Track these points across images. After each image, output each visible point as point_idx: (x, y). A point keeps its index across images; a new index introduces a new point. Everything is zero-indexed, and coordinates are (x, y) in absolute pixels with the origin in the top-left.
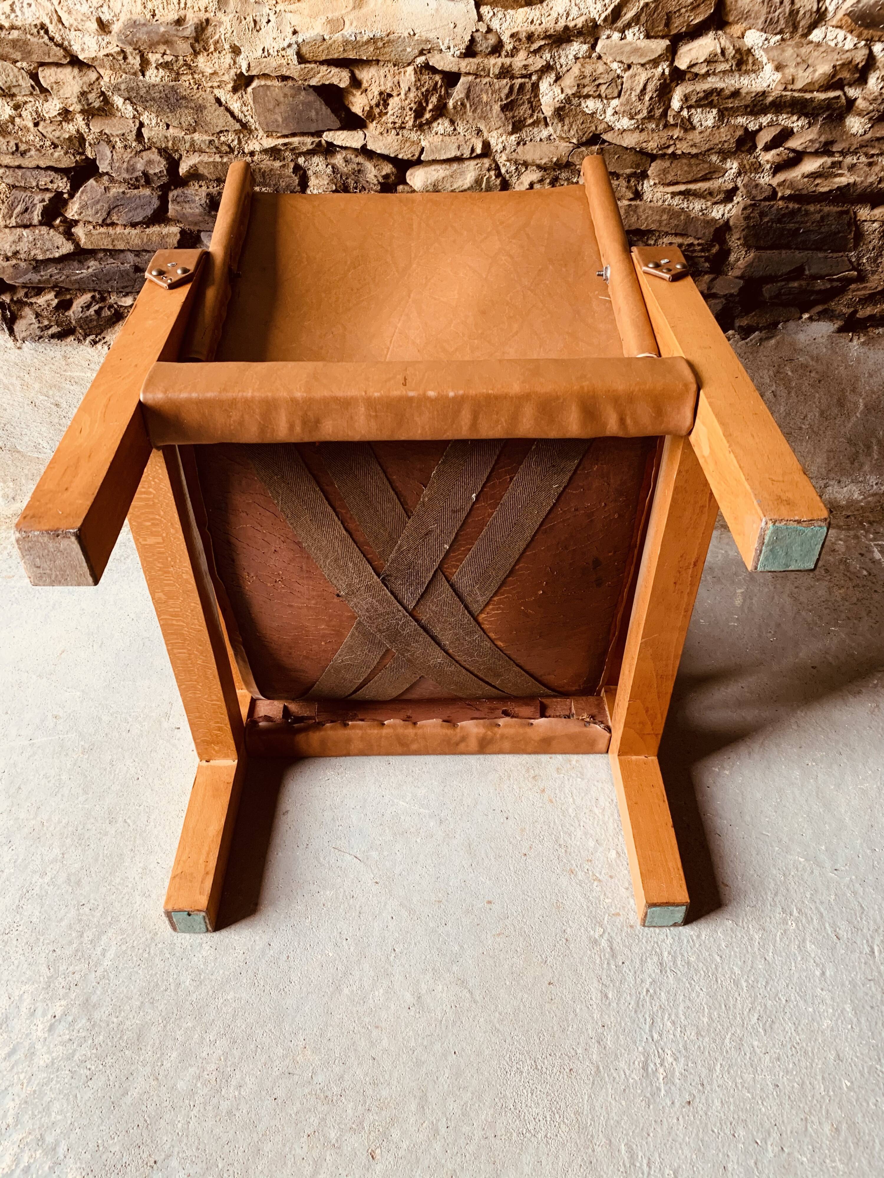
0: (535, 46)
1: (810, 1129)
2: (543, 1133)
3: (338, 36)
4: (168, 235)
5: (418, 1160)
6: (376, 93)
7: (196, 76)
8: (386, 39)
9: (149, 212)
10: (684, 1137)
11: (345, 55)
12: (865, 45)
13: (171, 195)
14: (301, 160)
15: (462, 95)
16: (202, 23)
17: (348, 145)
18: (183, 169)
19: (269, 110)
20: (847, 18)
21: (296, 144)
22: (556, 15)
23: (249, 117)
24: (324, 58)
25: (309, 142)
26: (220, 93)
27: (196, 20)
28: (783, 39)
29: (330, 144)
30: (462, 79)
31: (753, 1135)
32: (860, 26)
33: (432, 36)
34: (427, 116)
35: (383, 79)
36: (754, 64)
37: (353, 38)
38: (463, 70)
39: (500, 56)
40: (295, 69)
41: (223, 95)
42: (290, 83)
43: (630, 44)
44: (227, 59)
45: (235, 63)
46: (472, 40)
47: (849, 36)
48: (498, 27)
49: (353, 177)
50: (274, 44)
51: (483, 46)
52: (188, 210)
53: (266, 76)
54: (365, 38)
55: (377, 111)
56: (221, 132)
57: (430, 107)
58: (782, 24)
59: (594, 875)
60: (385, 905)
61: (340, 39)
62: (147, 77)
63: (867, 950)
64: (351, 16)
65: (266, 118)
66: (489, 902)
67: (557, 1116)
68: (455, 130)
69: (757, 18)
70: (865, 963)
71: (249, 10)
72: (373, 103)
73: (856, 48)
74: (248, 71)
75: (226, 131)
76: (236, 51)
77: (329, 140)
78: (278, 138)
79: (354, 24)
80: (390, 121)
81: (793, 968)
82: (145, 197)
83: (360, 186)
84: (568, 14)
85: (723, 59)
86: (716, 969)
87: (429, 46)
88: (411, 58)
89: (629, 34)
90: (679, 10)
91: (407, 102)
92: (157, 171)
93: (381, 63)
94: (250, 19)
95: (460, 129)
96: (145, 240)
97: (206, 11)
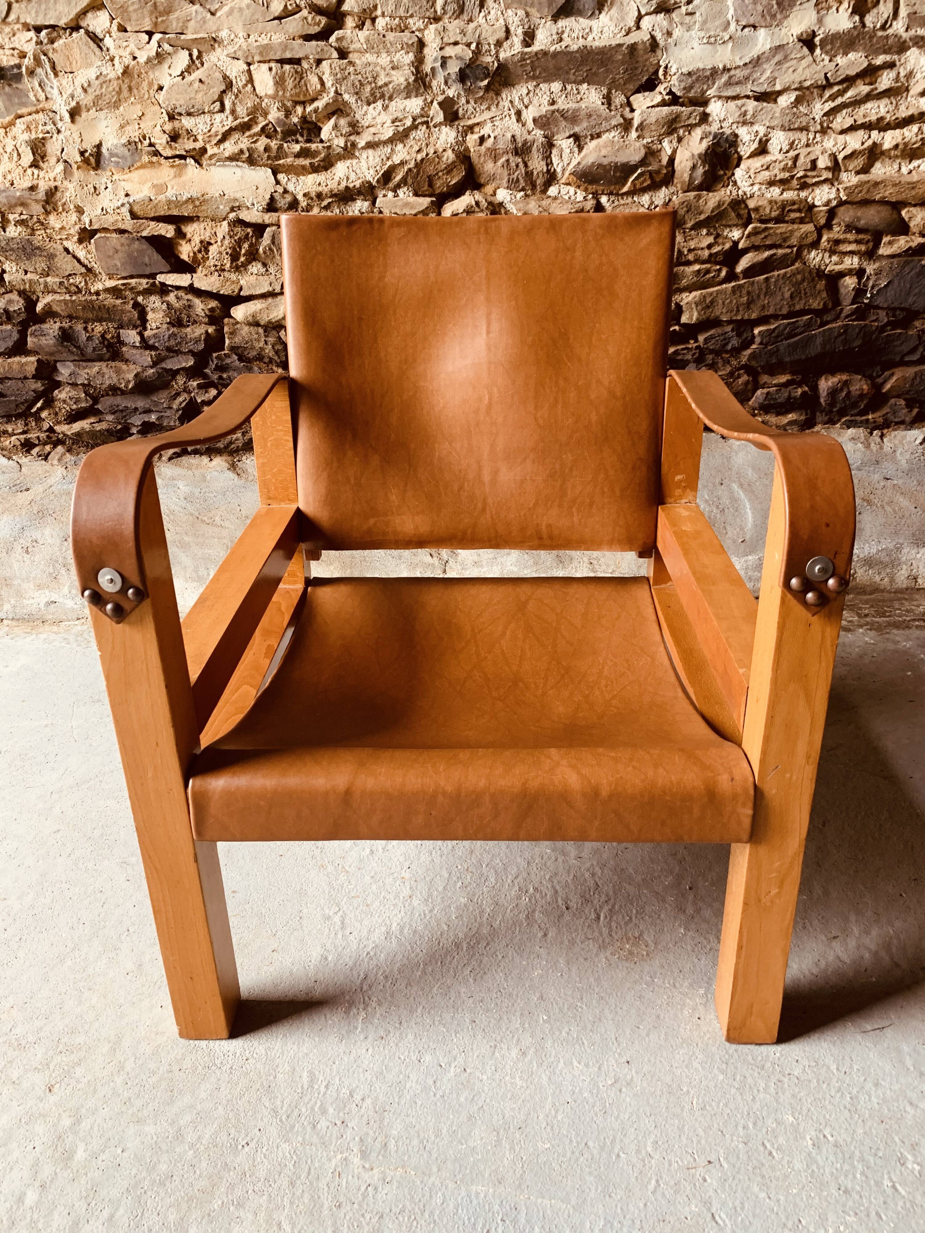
0: (325, 203)
1: (497, 1054)
2: (229, 1066)
3: (162, 197)
4: (26, 364)
5: (95, 1091)
6: (198, 242)
7: (48, 231)
8: (202, 199)
9: (10, 344)
10: (369, 1063)
11: (170, 213)
12: (593, 197)
13: (30, 330)
14: (140, 299)
15: (269, 242)
16: (51, 189)
17: (178, 284)
18: (39, 307)
19: (109, 257)
20: (572, 176)
21: (134, 284)
22: (338, 179)
23: (93, 263)
24: (152, 215)
25: (144, 283)
26: (68, 244)
27: (47, 187)
28: (527, 196)
29: (163, 284)
30: (268, 229)
31: (438, 1060)
32: (584, 182)
33: (238, 195)
34: (242, 259)
35: (202, 231)
36: (506, 213)
37: (174, 199)
38: (267, 222)
39: (297, 210)
40: (128, 224)
41: (71, 245)
42: (126, 235)
43: (402, 200)
44: (74, 217)
45: (80, 220)
46: (272, 198)
47: (579, 191)
48: (293, 189)
49: (185, 311)
50: (111, 205)
51: (282, 203)
52: (44, 341)
53: (105, 230)
54: (184, 198)
55: (200, 256)
56: (70, 275)
57: (243, 251)
58: (522, 183)
59: (343, 867)
60: (131, 897)
61: (164, 199)
62: (7, 233)
63: (593, 916)
64: (173, 183)
65: (107, 262)
66: (234, 892)
67: (247, 1052)
68: (267, 270)
69: (502, 179)
70: (589, 926)
71: (90, 180)
72: (196, 249)
73: (586, 200)
74: (90, 226)
75: (75, 274)
76: (80, 211)
77: (162, 281)
78: (119, 279)
79: (175, 188)
80: (212, 264)
81: (517, 932)
82: (6, 331)
83: (192, 320)
84: (348, 178)
85: (477, 209)
86: (441, 935)
87: (237, 204)
88: (224, 214)
89: (400, 192)
90: (437, 174)
91: (223, 248)
92: (16, 308)
93: (201, 219)
94: (91, 186)
95: (272, 270)
96: (7, 369)
97: (55, 180)
